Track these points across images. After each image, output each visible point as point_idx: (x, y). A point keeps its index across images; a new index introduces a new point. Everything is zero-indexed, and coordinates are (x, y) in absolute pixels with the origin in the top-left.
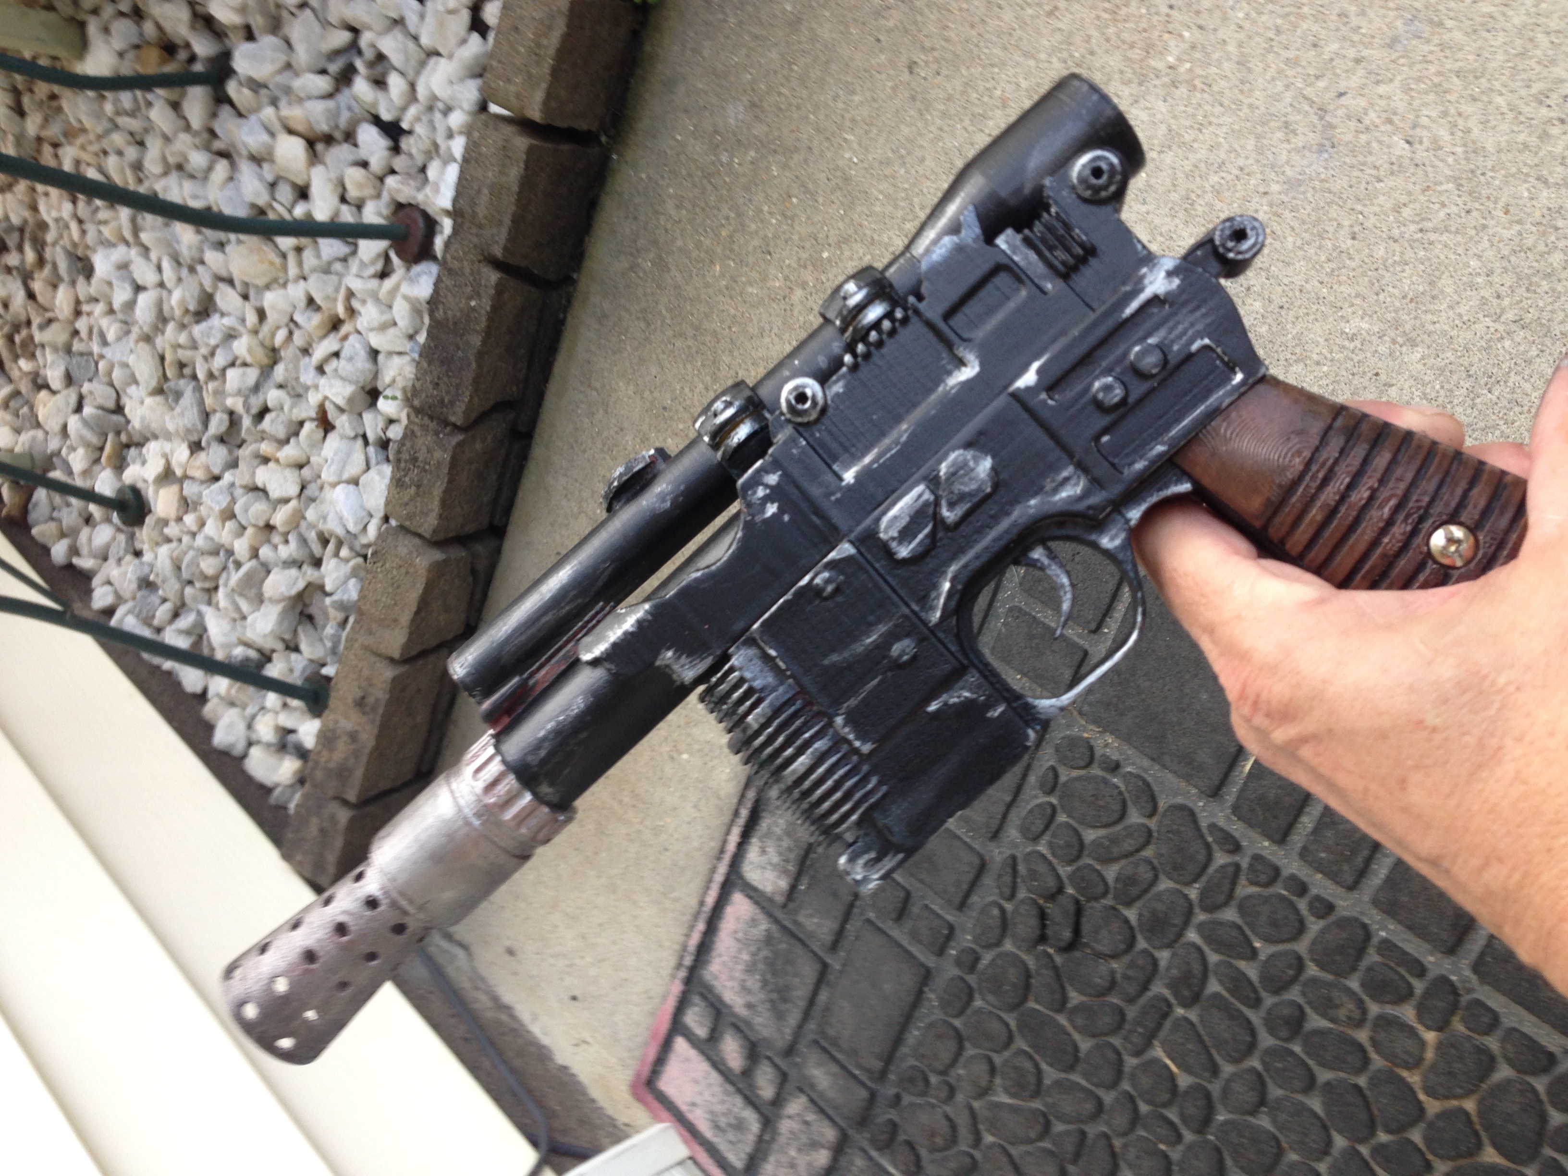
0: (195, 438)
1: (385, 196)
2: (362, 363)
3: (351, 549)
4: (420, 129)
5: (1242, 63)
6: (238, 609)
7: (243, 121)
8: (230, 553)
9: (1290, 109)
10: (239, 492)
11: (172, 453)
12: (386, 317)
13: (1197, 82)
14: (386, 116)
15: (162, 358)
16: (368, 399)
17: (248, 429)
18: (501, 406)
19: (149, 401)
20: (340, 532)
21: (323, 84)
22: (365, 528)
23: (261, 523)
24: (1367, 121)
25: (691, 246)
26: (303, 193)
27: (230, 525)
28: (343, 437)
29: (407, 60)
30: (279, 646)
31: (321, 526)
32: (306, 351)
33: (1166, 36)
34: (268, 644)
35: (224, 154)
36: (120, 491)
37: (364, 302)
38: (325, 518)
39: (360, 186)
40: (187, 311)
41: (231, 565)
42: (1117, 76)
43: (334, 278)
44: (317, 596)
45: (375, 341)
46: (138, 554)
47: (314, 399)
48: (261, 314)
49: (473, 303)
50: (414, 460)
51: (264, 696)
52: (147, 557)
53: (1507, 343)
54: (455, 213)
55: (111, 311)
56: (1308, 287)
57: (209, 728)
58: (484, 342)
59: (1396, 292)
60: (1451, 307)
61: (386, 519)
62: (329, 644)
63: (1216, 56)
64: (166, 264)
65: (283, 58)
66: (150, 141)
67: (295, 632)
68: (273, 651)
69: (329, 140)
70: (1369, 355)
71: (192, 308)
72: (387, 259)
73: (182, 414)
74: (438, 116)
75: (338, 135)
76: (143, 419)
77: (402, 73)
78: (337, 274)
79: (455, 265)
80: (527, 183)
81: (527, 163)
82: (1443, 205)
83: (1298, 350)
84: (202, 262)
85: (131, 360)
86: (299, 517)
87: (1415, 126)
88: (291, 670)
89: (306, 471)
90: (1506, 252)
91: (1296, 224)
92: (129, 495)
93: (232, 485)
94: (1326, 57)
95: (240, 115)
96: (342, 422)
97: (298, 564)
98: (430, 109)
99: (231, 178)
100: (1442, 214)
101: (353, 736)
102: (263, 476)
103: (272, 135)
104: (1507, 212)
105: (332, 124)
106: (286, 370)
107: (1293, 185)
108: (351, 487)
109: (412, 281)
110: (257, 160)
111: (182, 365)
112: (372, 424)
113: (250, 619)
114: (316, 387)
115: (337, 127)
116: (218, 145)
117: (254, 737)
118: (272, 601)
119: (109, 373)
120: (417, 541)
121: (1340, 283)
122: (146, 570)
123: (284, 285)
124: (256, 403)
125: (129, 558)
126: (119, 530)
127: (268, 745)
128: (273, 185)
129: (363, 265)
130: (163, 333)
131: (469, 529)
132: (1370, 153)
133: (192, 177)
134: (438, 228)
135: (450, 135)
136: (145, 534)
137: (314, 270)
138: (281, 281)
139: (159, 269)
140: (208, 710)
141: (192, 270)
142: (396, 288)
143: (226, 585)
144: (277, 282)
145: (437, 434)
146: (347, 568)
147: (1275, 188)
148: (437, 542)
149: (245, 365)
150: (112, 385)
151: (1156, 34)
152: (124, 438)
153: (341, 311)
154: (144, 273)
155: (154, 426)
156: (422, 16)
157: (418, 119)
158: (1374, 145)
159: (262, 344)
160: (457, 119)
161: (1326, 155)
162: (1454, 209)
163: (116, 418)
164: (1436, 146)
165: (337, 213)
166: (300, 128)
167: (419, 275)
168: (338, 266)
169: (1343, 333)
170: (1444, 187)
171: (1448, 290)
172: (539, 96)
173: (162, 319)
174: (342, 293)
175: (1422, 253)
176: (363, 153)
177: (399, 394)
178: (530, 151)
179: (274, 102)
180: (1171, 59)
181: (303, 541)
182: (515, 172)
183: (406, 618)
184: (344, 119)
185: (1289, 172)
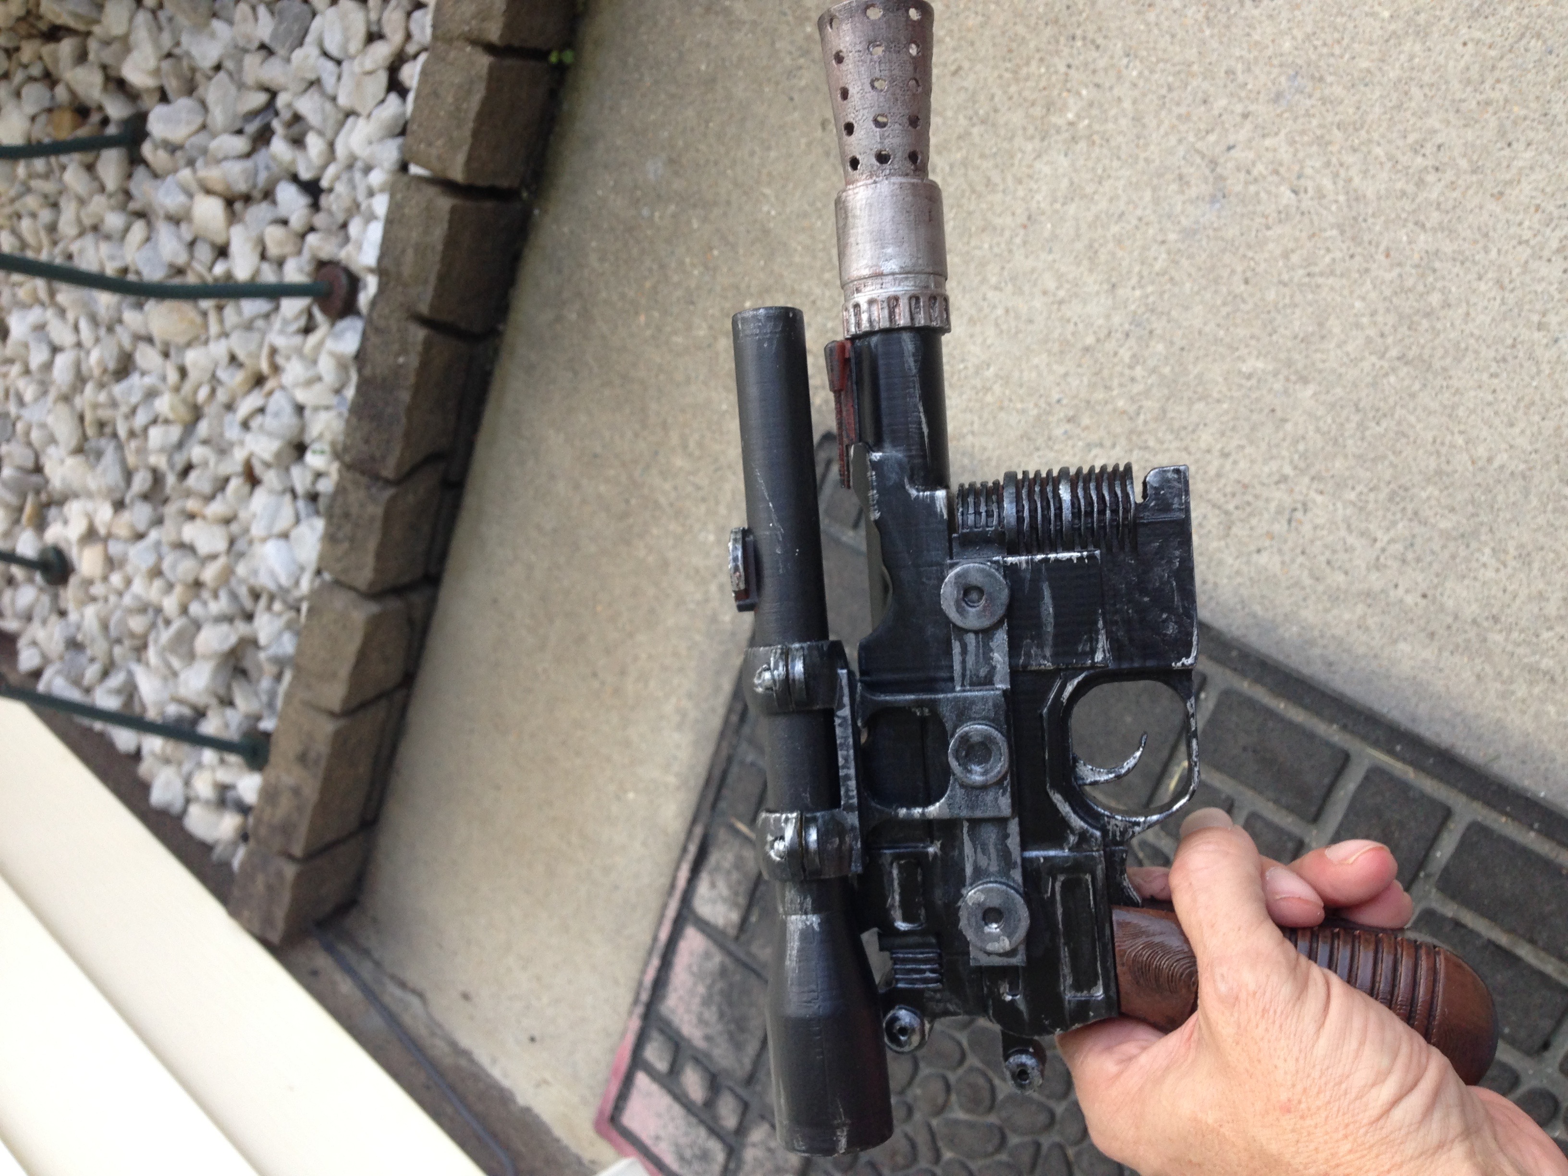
0: (118, 496)
1: (306, 254)
2: (288, 418)
3: (285, 602)
4: (341, 188)
5: (1137, 119)
6: (169, 666)
7: (159, 182)
8: (159, 610)
9: (1183, 163)
10: (165, 549)
11: (95, 511)
12: (310, 373)
13: (1096, 137)
14: (305, 175)
15: (81, 418)
16: (295, 454)
17: (174, 489)
18: (432, 458)
19: (71, 461)
20: (272, 586)
21: (240, 144)
22: (297, 583)
23: (190, 579)
24: (1255, 172)
25: (615, 298)
26: (222, 252)
27: (158, 584)
28: (271, 491)
29: (325, 120)
30: (214, 702)
31: (252, 581)
32: (230, 407)
33: (1065, 94)
34: (202, 700)
35: (141, 215)
36: (44, 551)
37: (288, 358)
38: (255, 572)
39: (280, 244)
40: (105, 371)
41: (160, 622)
42: (1020, 132)
43: (256, 336)
44: (250, 651)
45: (301, 396)
46: (63, 614)
47: (239, 455)
48: (183, 372)
49: (401, 360)
50: (347, 515)
51: (200, 755)
52: (73, 617)
53: (1392, 379)
54: (381, 271)
55: (27, 372)
56: (1207, 329)
57: (145, 787)
58: (414, 397)
59: (1288, 333)
60: (1339, 346)
61: (318, 572)
62: (264, 698)
63: (1113, 112)
64: (84, 325)
65: (199, 121)
66: (63, 203)
67: (229, 688)
68: (207, 707)
69: (247, 199)
70: (1265, 392)
71: (112, 365)
72: (310, 316)
73: (105, 471)
74: (358, 175)
75: (256, 194)
76: (63, 480)
77: (321, 133)
78: (259, 330)
79: (382, 323)
80: (451, 242)
81: (451, 222)
82: (1328, 250)
83: (1200, 389)
84: (120, 321)
85: (50, 420)
86: (228, 573)
87: (1299, 177)
88: (227, 726)
89: (235, 528)
90: (1388, 292)
91: (1193, 271)
92: (51, 556)
93: (158, 544)
94: (1216, 112)
95: (155, 176)
96: (270, 478)
97: (229, 619)
98: (350, 167)
99: (148, 239)
100: (1327, 259)
101: (296, 792)
102: (190, 532)
103: (190, 196)
104: (1388, 256)
105: (250, 183)
106: (210, 425)
107: (1189, 233)
108: (282, 543)
109: (338, 337)
110: (176, 220)
111: (101, 425)
112: (300, 478)
113: (183, 676)
114: (242, 443)
115: (255, 186)
116: (133, 206)
117: (192, 794)
118: (205, 657)
119: (27, 433)
120: (352, 595)
121: (1236, 326)
122: (72, 630)
123: (206, 342)
124: (180, 461)
125: (54, 618)
126: (41, 590)
127: (207, 803)
128: (192, 244)
129: (286, 322)
130: (82, 392)
131: (406, 579)
132: (1259, 202)
133: (108, 237)
134: (361, 284)
135: (371, 194)
136: (70, 594)
137: (236, 327)
138: (203, 337)
139: (76, 328)
140: (144, 768)
141: (110, 329)
142: (321, 344)
143: (156, 641)
144: (199, 339)
145: (368, 488)
146: (280, 623)
147: (1172, 237)
148: (374, 594)
149: (167, 422)
150: (29, 444)
151: (1056, 92)
152: (44, 497)
153: (264, 367)
154: (61, 333)
155: (76, 485)
156: (339, 78)
157: (337, 178)
158: (1263, 195)
159: (184, 401)
160: (377, 178)
161: (1217, 206)
162: (1338, 255)
163: (35, 479)
164: (1321, 195)
165: (257, 272)
166: (219, 187)
167: (343, 332)
168: (260, 323)
169: (1240, 372)
170: (1328, 234)
171: (1337, 330)
172: (460, 158)
173: (80, 379)
174: (265, 352)
175: (1310, 297)
176: (282, 211)
177: (327, 448)
178: (453, 210)
179: (191, 163)
180: (1070, 116)
181: (234, 596)
182: (439, 232)
183: (344, 670)
184: (262, 178)
185: (1184, 222)
